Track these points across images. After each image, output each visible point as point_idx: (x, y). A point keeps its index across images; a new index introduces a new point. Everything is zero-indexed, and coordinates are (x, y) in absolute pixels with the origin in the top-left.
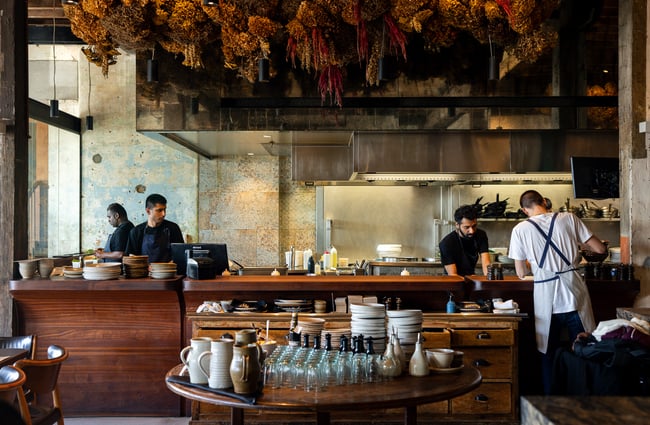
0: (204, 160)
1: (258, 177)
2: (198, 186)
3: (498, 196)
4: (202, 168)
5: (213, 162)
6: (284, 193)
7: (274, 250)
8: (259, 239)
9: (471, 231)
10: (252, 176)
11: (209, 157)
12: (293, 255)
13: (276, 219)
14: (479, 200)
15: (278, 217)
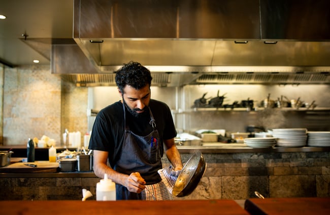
0: (8, 69)
1: (46, 80)
2: (3, 87)
3: (218, 92)
4: (6, 74)
5: (14, 70)
6: (65, 92)
7: (57, 132)
8: (46, 124)
9: (139, 105)
10: (41, 79)
11: (11, 66)
12: (67, 136)
13: (59, 111)
14: (204, 95)
15: (60, 108)
